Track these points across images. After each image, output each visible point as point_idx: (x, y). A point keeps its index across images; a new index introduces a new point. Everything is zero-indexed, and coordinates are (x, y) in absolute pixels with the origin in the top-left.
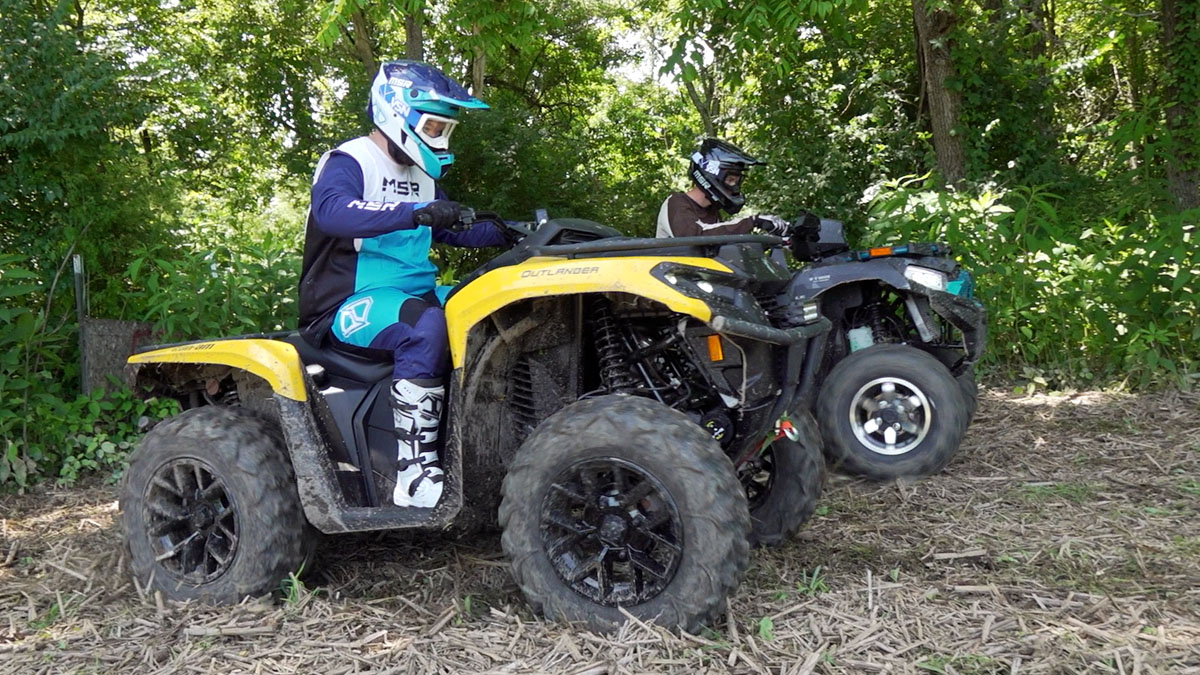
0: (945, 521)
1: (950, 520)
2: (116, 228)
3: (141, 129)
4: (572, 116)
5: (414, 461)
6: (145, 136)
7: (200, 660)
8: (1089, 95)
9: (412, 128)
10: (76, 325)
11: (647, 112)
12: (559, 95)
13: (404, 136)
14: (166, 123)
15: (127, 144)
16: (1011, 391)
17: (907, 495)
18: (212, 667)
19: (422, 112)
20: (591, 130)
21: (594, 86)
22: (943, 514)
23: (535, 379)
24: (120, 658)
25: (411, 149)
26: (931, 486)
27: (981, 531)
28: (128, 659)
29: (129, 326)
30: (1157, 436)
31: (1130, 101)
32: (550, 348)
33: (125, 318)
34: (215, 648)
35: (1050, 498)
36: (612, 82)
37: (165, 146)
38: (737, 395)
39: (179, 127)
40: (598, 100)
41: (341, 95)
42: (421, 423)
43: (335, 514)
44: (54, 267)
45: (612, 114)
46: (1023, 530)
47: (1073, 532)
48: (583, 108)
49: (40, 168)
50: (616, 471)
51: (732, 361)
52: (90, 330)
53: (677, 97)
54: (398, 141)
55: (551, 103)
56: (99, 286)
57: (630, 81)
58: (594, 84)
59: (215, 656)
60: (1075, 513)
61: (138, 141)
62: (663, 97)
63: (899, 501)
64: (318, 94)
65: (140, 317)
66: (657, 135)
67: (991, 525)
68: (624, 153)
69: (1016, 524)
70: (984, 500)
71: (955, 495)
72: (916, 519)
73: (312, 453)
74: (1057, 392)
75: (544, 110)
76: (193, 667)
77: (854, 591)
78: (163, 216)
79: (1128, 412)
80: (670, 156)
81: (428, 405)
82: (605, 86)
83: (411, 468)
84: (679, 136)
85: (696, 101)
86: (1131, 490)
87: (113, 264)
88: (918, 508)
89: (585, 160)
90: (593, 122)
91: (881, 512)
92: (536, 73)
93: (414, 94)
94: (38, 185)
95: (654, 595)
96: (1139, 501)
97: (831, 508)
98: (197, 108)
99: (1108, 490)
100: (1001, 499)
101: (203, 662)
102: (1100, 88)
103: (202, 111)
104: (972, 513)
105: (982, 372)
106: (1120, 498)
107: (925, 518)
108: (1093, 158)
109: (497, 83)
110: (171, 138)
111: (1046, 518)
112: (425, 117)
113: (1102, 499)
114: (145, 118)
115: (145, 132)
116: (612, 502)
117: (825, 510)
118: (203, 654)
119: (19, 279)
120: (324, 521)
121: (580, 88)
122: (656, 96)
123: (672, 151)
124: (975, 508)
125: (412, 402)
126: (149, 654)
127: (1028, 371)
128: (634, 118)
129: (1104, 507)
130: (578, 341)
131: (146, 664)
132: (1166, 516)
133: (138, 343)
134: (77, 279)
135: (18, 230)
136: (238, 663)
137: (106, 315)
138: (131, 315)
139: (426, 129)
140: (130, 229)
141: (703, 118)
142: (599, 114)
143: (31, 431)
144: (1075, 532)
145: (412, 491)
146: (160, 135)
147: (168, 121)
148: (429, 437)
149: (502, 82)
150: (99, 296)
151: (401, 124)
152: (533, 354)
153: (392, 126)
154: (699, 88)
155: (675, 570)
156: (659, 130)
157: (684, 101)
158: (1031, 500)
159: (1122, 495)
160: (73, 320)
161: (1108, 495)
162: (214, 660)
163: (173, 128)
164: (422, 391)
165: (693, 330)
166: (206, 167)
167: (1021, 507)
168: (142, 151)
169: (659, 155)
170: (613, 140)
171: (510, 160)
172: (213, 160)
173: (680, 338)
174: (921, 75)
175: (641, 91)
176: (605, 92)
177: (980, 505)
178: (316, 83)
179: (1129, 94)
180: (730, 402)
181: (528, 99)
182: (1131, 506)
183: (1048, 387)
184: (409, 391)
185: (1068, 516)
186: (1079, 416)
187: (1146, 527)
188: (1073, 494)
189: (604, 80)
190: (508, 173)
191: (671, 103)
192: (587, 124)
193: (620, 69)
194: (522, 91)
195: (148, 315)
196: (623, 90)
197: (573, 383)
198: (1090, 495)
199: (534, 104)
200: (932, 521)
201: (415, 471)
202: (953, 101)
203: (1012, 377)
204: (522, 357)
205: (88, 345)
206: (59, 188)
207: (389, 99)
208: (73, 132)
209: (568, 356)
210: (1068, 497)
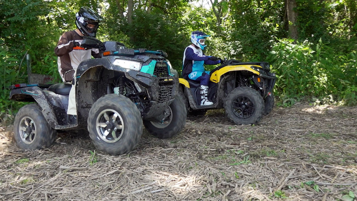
0: (287, 143)
1: (288, 143)
2: (40, 47)
3: (47, 16)
4: (177, 17)
5: (204, 99)
6: (48, 19)
7: (63, 176)
8: (337, 14)
9: (198, 42)
10: (27, 75)
11: (200, 16)
12: (174, 10)
13: (197, 43)
14: (55, 15)
15: (43, 21)
16: (308, 104)
17: (275, 135)
18: (66, 179)
19: (199, 39)
20: (183, 21)
21: (184, 8)
22: (286, 141)
23: (228, 85)
24: (39, 175)
25: (198, 45)
26: (283, 132)
27: (298, 147)
28: (42, 175)
29: (43, 76)
30: (353, 120)
31: (349, 16)
32: (231, 80)
33: (42, 74)
34: (68, 173)
35: (319, 137)
36: (190, 6)
37: (54, 22)
38: (262, 88)
39: (58, 16)
40: (185, 12)
41: (107, 8)
42: (205, 92)
43: (195, 106)
44: (21, 58)
45: (189, 16)
46: (310, 147)
47: (326, 148)
48: (181, 14)
49: (17, 27)
50: (243, 97)
51: (261, 82)
52: (31, 77)
53: (209, 12)
54: (196, 44)
55: (171, 12)
56: (34, 64)
57: (195, 6)
58: (184, 7)
59: (67, 175)
60: (327, 142)
61: (46, 20)
62: (205, 12)
63: (273, 137)
64: (100, 7)
65: (46, 74)
66: (203, 23)
67: (301, 145)
68: (193, 29)
69: (308, 145)
70: (299, 137)
71: (290, 136)
72: (278, 142)
73: (191, 96)
74: (322, 105)
75: (169, 14)
76: (61, 178)
77: (259, 163)
78: (54, 43)
79: (344, 112)
80: (207, 30)
81: (206, 89)
82: (188, 8)
83: (203, 100)
84: (210, 24)
85: (215, 13)
86: (344, 136)
87: (38, 57)
88: (279, 139)
89: (181, 30)
90: (184, 18)
91: (267, 140)
92: (167, 3)
93: (198, 36)
94: (17, 32)
95: (251, 116)
96: (346, 139)
97: (252, 138)
98: (64, 11)
99: (337, 136)
100: (304, 137)
101: (64, 177)
102: (340, 12)
103: (66, 12)
104: (295, 141)
105: (300, 99)
106: (341, 138)
107: (281, 142)
108: (337, 34)
109: (156, 6)
110: (56, 20)
111: (317, 143)
112: (200, 40)
113: (335, 138)
114: (49, 13)
115: (48, 17)
116: (243, 103)
117: (250, 139)
118: (64, 175)
119: (10, 61)
120: (193, 107)
121: (180, 8)
122: (203, 11)
123: (207, 28)
124: (296, 139)
125: (203, 89)
126: (48, 174)
127: (314, 99)
128: (196, 18)
129: (336, 141)
130: (235, 79)
131: (47, 177)
132: (354, 144)
133: (45, 82)
134: (27, 61)
135: (10, 46)
136: (74, 178)
137: (36, 73)
138: (43, 73)
139: (200, 42)
140: (44, 47)
141: (217, 18)
142: (185, 16)
143: (13, 107)
144: (326, 147)
145: (204, 103)
146: (53, 18)
147: (55, 14)
148: (206, 95)
149: (157, 6)
150: (34, 67)
151: (196, 42)
152: (228, 81)
153: (195, 42)
154: (217, 9)
155: (254, 111)
156: (204, 22)
157: (212, 13)
158: (314, 138)
159: (341, 137)
160: (26, 74)
161: (337, 137)
162: (67, 176)
163: (57, 16)
164: (205, 87)
165: (255, 77)
166: (66, 29)
167: (310, 140)
168: (47, 23)
169: (204, 29)
170: (190, 24)
171: (158, 30)
172: (68, 27)
173: (253, 79)
174: (286, 7)
175: (198, 9)
176: (187, 9)
177: (298, 139)
178: (100, 4)
179: (349, 14)
180: (261, 88)
181: (164, 11)
182: (344, 141)
183: (320, 104)
184: (203, 87)
185: (324, 143)
186: (329, 113)
187: (348, 147)
188: (326, 136)
189: (187, 6)
190: (157, 34)
191: (208, 13)
192: (182, 19)
193: (193, 3)
194: (162, 9)
195: (48, 73)
196: (193, 9)
197: (234, 86)
198: (331, 137)
199: (166, 12)
200: (283, 143)
201: (204, 100)
202: (295, 15)
203: (309, 101)
204: (226, 82)
205: (30, 81)
206: (23, 33)
207: (194, 38)
208: (28, 18)
209: (234, 82)
210: (325, 137)
